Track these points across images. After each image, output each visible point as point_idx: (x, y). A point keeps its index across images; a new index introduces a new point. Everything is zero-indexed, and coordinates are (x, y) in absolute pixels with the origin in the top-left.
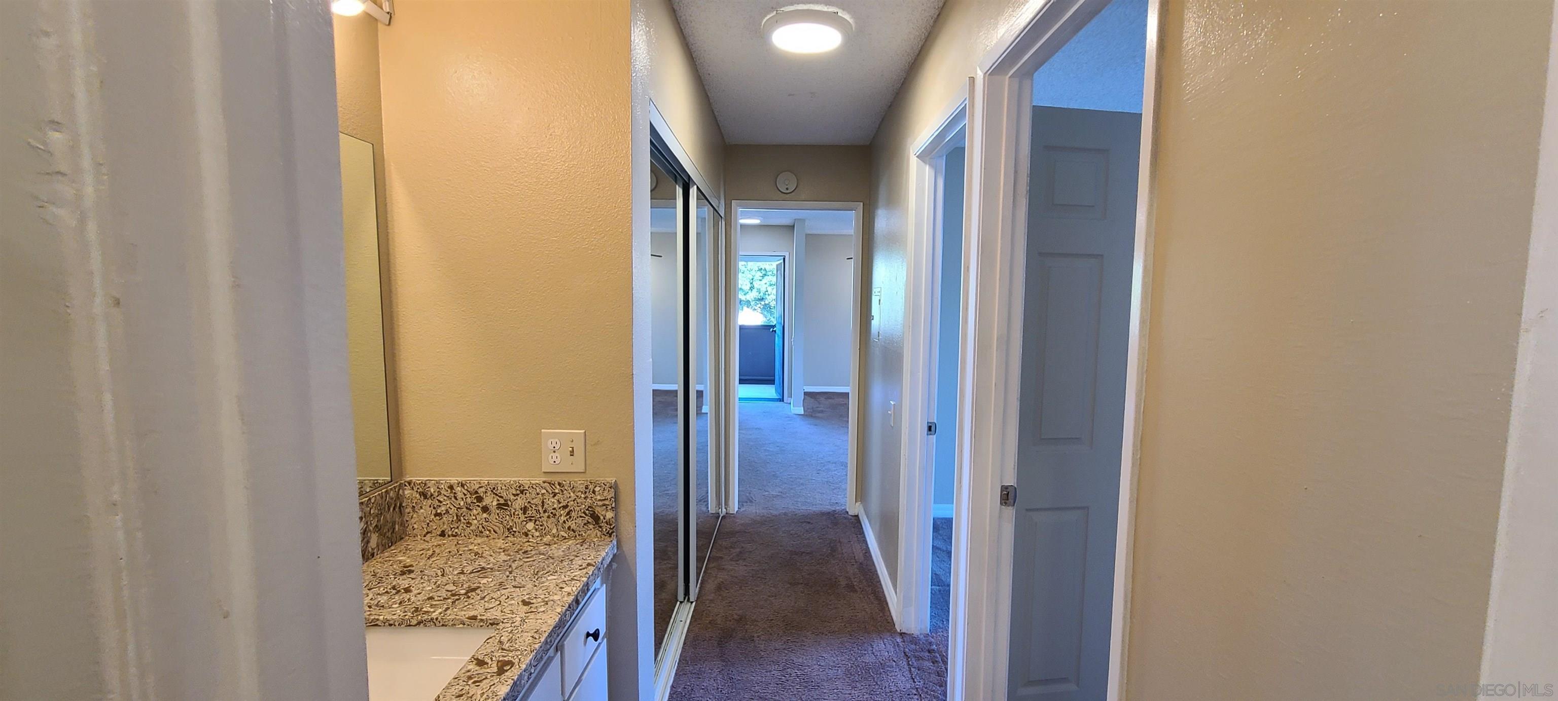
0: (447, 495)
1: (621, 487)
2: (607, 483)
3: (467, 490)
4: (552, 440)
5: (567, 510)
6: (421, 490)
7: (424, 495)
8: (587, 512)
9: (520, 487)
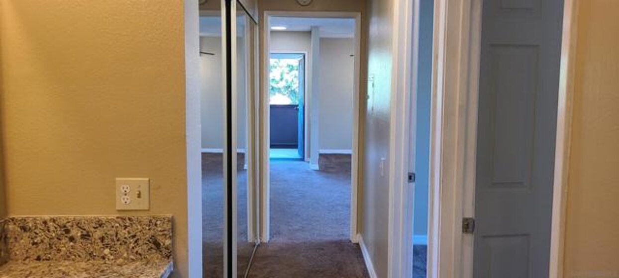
0: (42, 228)
1: (177, 221)
2: (166, 218)
3: (57, 224)
4: (123, 186)
5: (135, 239)
6: (21, 225)
7: (24, 229)
8: (151, 240)
9: (99, 221)
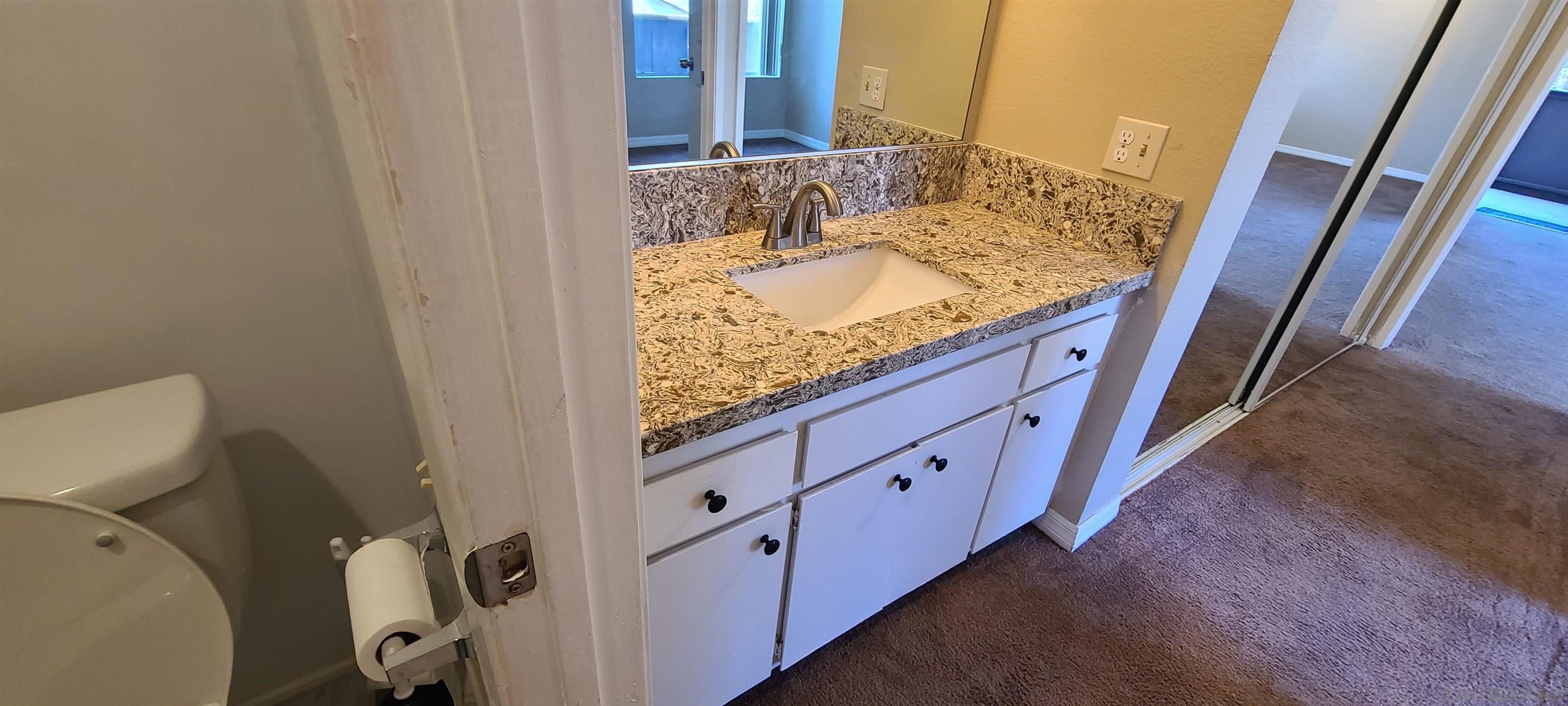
0: (1004, 168)
1: (1186, 212)
2: (1170, 200)
3: (1022, 168)
4: (1125, 131)
6: (983, 157)
7: (984, 162)
8: (1133, 228)
9: (1072, 178)
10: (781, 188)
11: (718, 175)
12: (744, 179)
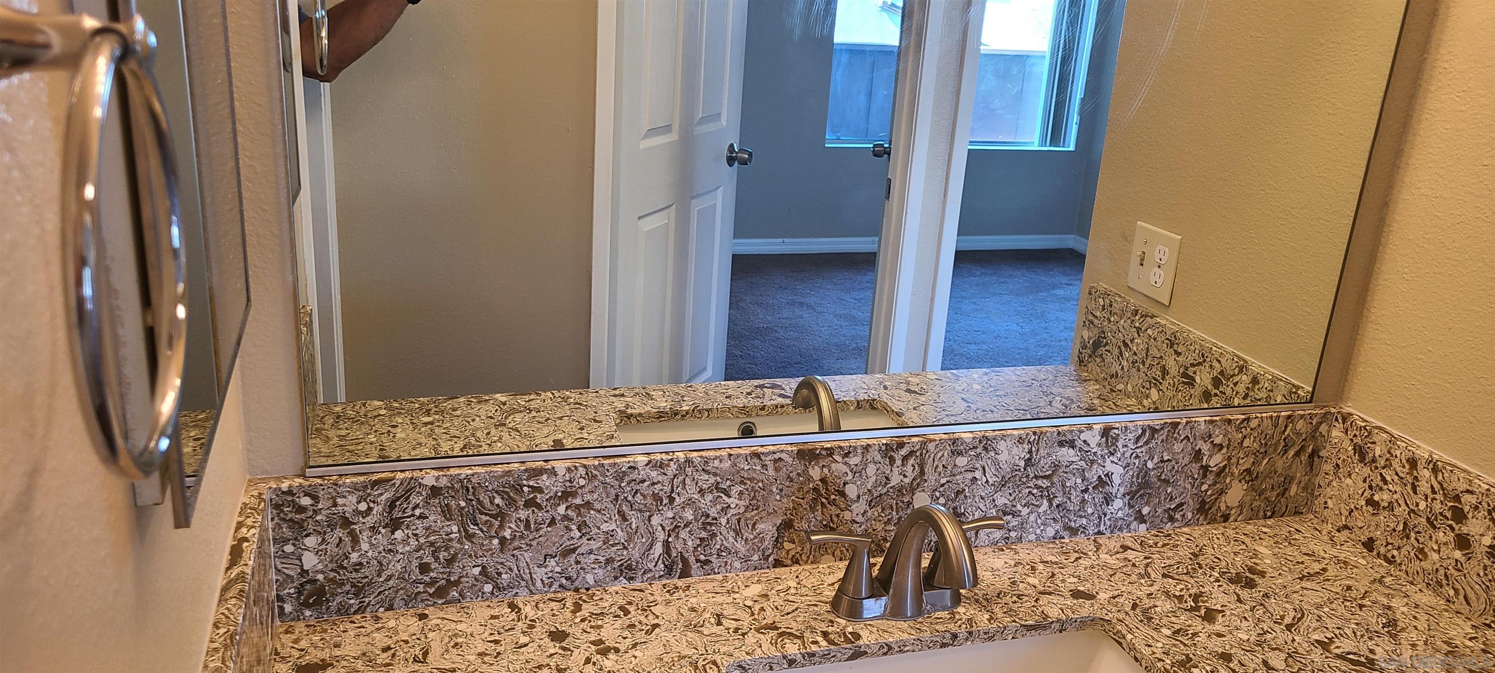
6: (1358, 440)
7: (1361, 452)
10: (891, 488)
11: (764, 466)
12: (815, 473)
